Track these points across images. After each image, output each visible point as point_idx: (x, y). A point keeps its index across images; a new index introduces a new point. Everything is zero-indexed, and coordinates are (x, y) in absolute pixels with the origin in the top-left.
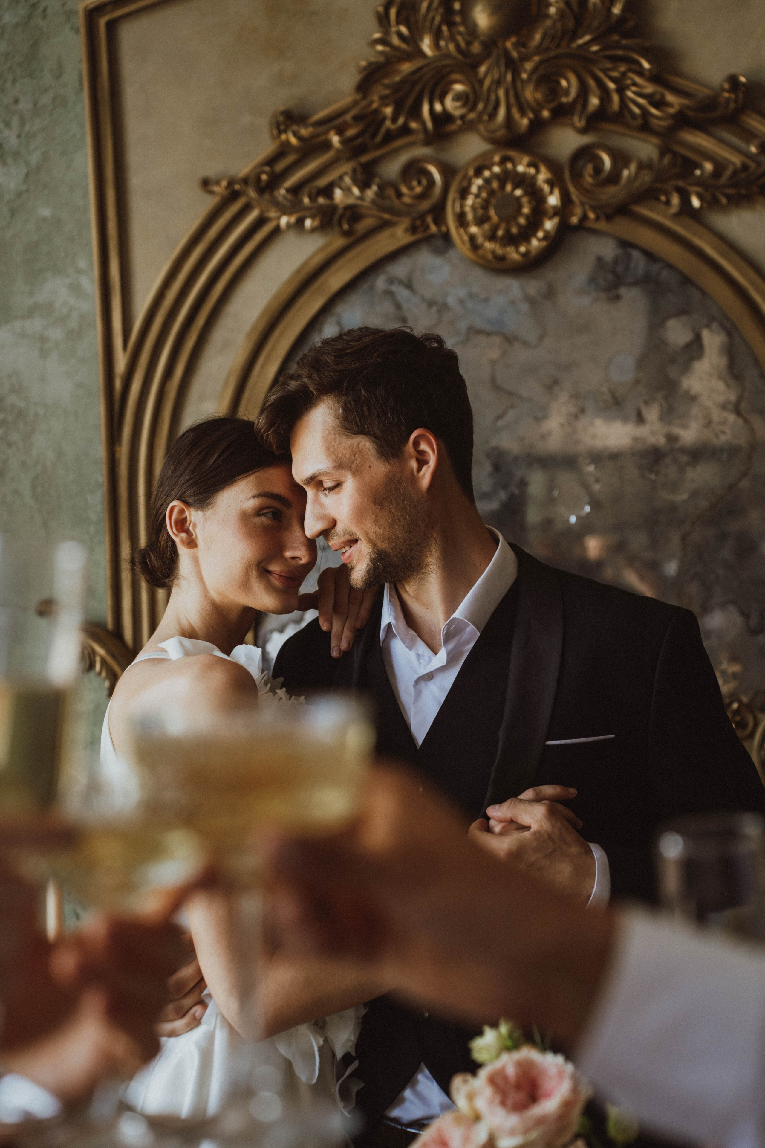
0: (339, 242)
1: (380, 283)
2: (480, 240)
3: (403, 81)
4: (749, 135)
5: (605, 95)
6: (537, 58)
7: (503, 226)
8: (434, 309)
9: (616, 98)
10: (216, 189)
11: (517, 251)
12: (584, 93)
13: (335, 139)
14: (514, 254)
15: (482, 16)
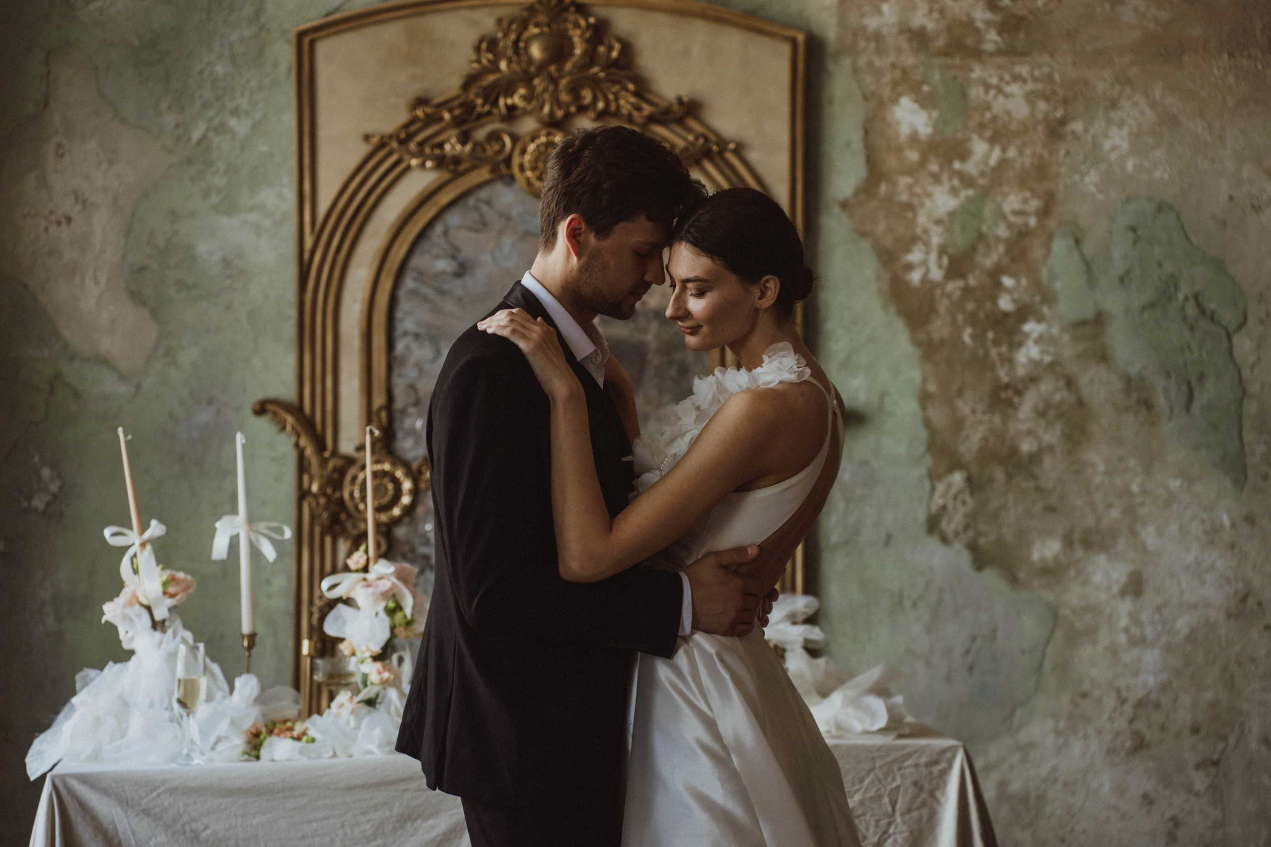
0: (446, 176)
1: (471, 201)
2: (532, 180)
3: (489, 85)
4: (689, 130)
5: (607, 102)
6: (568, 78)
9: (613, 104)
10: (373, 140)
12: (595, 100)
13: (447, 116)
15: (536, 51)
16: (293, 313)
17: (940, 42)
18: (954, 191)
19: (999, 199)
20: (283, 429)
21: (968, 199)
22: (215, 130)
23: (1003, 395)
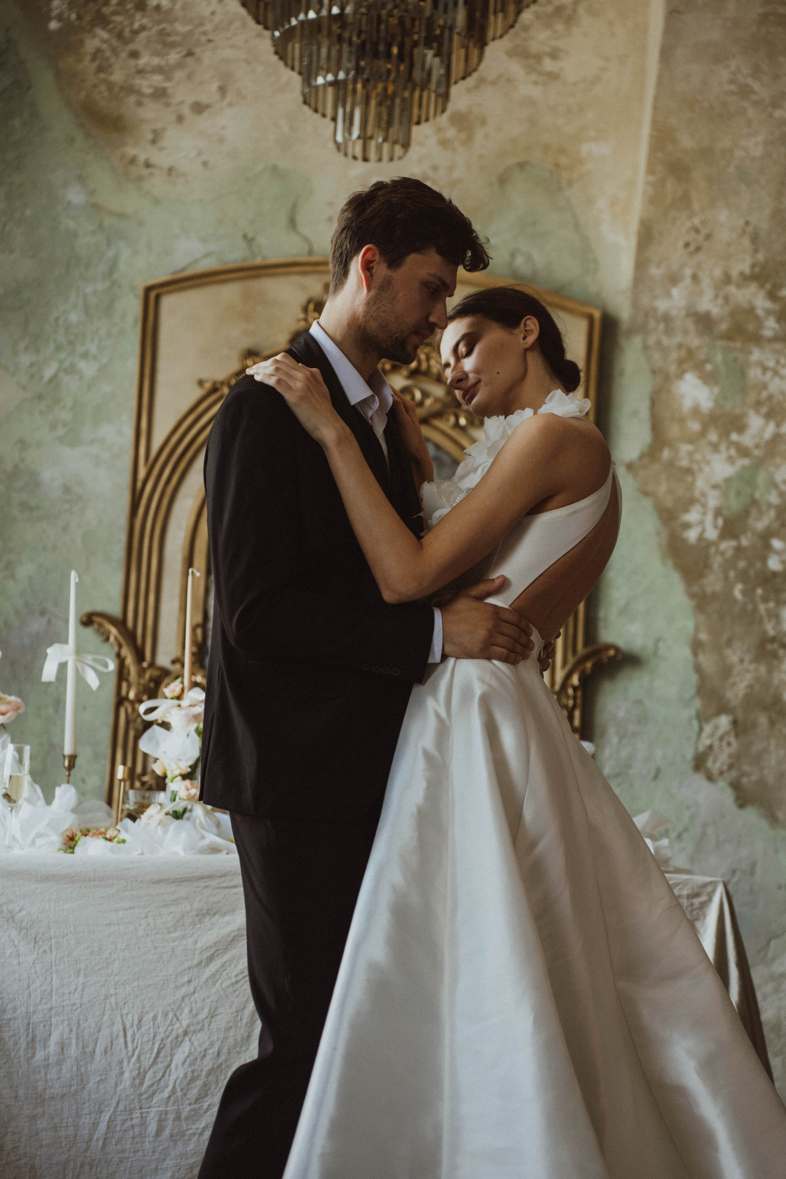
10: (206, 386)
16: (123, 537)
17: (724, 327)
18: (731, 460)
19: (772, 469)
21: (744, 467)
22: (66, 371)
23: (769, 647)
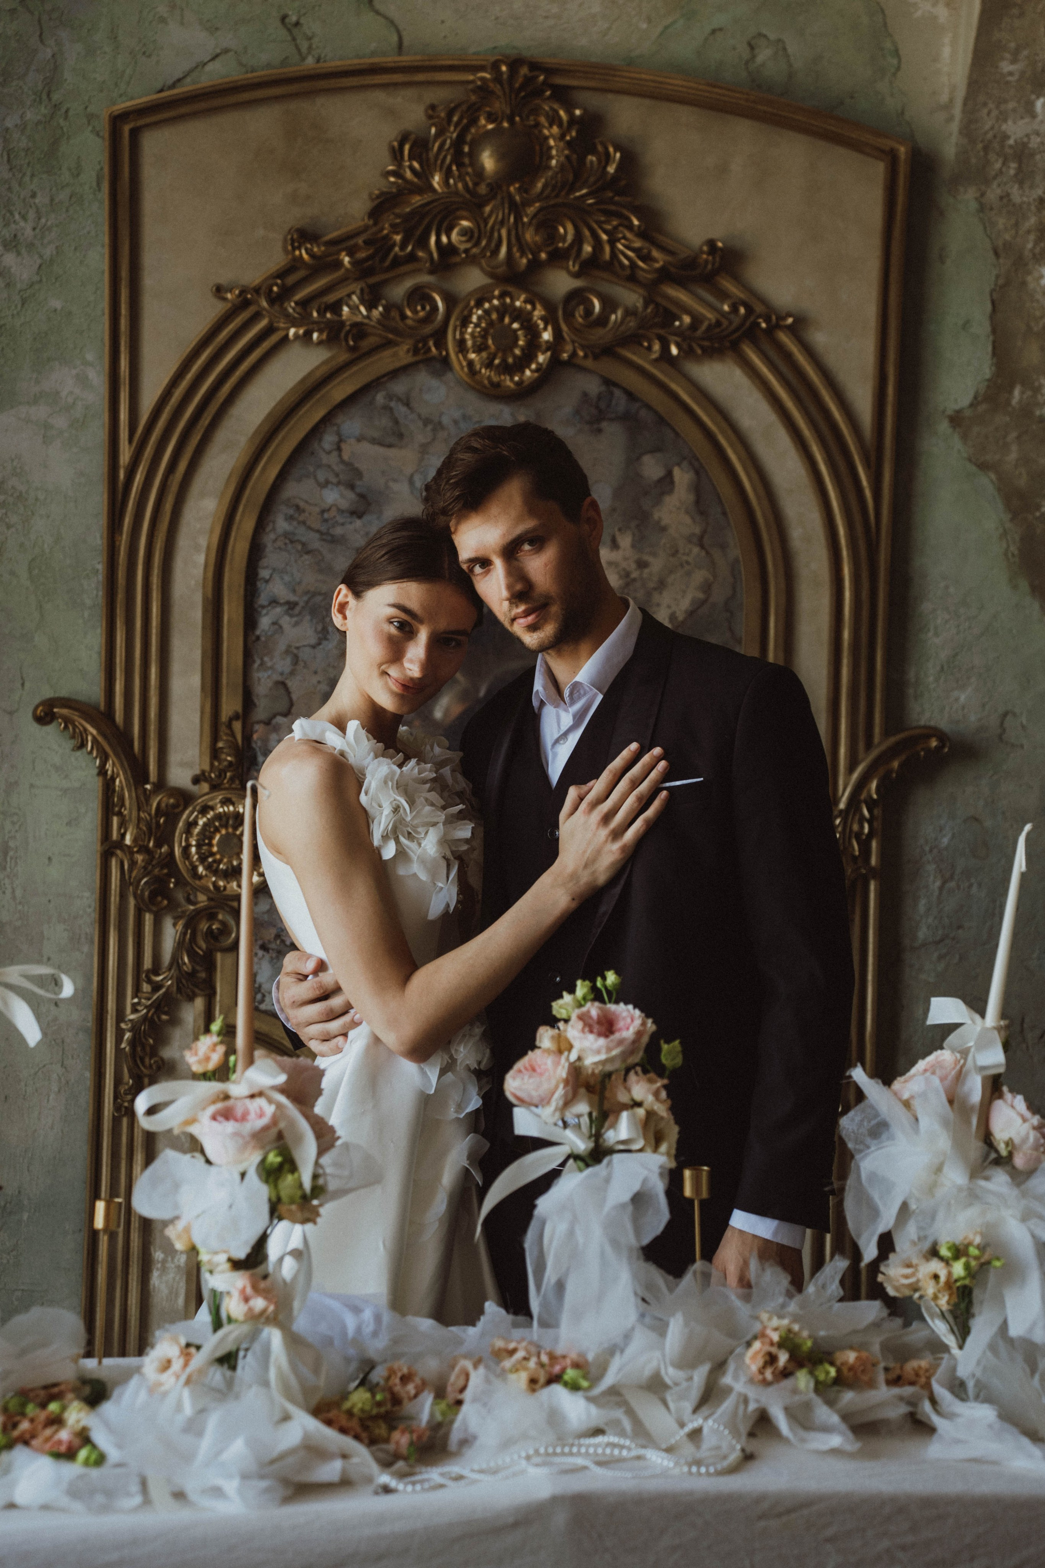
0: (344, 357)
1: (380, 398)
2: (478, 367)
3: (413, 213)
4: (723, 295)
5: (598, 245)
6: (537, 205)
7: (500, 355)
8: (429, 427)
9: (607, 249)
10: (229, 296)
11: (512, 380)
12: (579, 240)
13: (346, 260)
14: (508, 383)
15: (488, 161)
20: (83, 745)
